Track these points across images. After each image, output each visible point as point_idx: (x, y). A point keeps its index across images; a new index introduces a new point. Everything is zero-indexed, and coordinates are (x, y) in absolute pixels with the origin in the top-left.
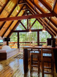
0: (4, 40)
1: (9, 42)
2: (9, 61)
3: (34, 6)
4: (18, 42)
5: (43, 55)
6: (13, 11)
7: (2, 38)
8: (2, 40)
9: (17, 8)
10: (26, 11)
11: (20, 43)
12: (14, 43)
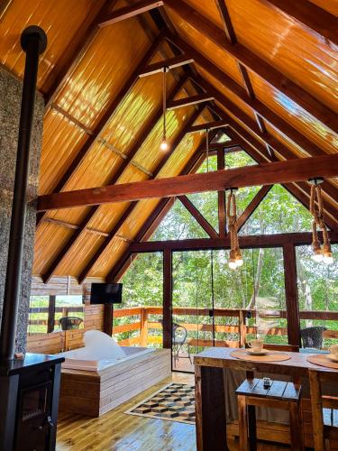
0: (89, 297)
1: (115, 306)
2: (114, 432)
3: (255, 113)
4: (167, 310)
5: (327, 421)
6: (143, 145)
7: (80, 287)
8: (81, 297)
9: (160, 124)
10: (212, 135)
11: (180, 312)
12: (144, 312)
